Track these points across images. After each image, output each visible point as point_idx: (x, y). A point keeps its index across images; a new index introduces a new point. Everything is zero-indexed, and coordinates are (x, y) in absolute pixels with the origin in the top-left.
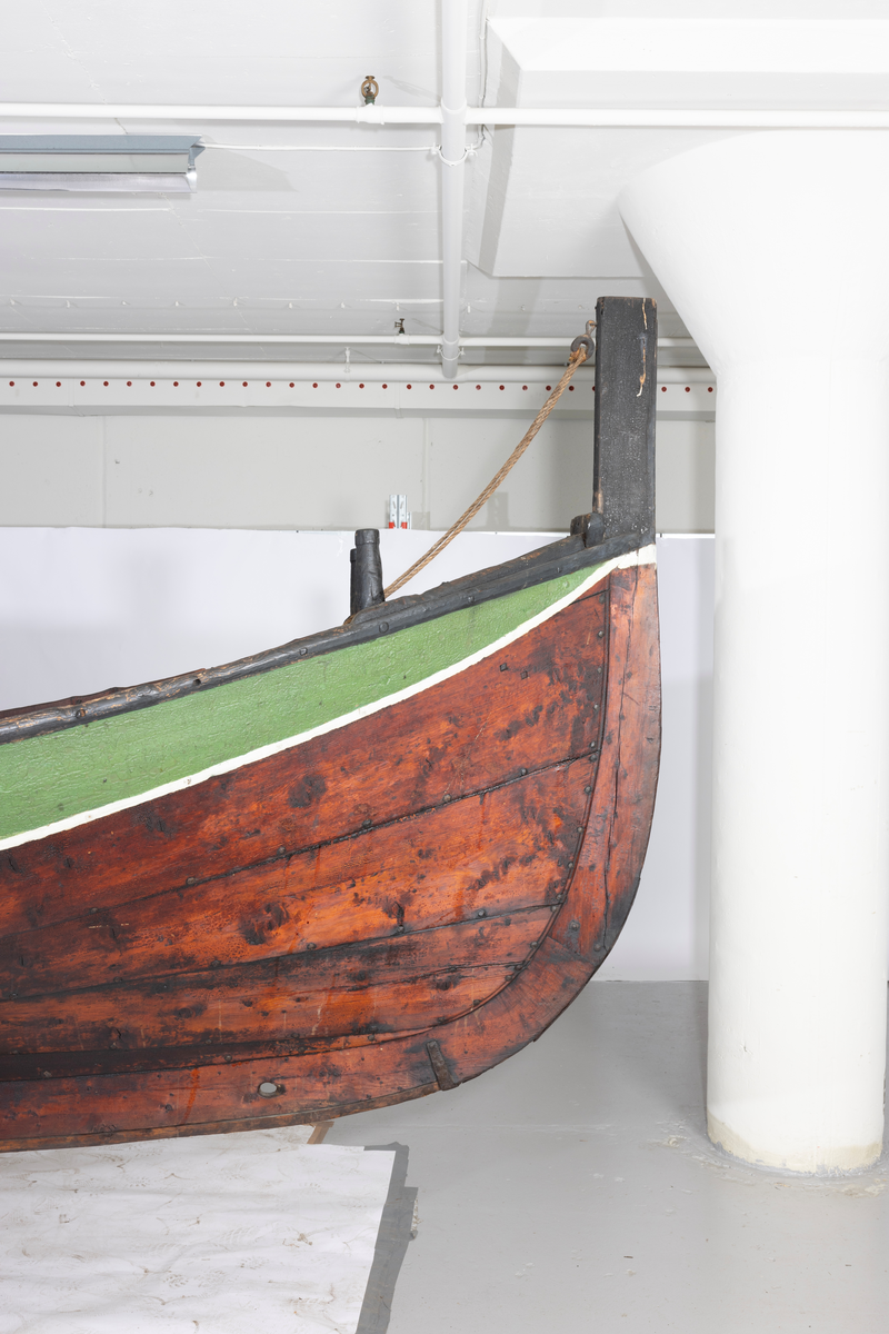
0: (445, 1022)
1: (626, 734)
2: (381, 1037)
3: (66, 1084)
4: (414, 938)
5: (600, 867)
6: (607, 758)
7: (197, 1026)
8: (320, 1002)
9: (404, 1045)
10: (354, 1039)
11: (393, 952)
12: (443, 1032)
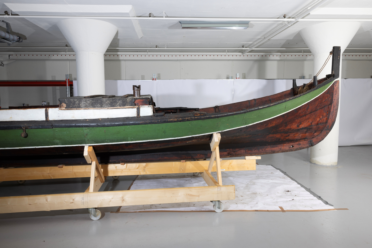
0: (313, 138)
1: (335, 102)
2: (306, 140)
3: (269, 146)
4: (312, 127)
5: (331, 118)
6: (333, 105)
7: (287, 138)
8: (301, 135)
9: (308, 141)
10: (303, 140)
11: (310, 129)
12: (313, 139)
